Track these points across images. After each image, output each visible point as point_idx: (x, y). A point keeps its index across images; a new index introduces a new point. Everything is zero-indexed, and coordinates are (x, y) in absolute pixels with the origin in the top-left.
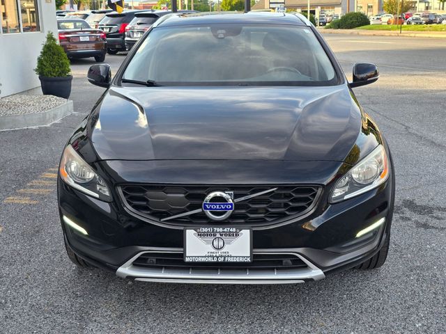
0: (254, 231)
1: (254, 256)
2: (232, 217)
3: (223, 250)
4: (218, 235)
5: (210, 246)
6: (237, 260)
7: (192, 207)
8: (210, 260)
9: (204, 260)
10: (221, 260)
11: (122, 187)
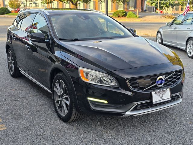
0: (171, 89)
1: (171, 97)
2: (164, 84)
3: (163, 97)
4: (161, 92)
5: (159, 97)
6: (167, 100)
7: (152, 84)
8: (160, 102)
9: (158, 102)
10: (163, 101)
11: (128, 80)
